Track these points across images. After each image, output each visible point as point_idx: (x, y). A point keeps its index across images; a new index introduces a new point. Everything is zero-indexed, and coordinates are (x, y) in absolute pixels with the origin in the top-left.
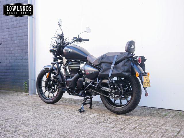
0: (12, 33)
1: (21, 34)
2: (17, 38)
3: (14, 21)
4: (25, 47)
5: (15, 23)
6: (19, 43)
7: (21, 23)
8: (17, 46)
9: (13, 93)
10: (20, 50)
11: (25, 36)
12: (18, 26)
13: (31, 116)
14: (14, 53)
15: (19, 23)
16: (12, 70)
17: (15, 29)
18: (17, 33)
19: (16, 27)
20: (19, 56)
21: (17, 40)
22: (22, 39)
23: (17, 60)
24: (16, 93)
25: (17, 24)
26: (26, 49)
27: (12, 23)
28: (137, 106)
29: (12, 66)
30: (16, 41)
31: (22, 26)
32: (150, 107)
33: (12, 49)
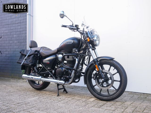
0: (12, 29)
1: (20, 29)
2: (16, 33)
3: (13, 19)
4: (23, 40)
5: (14, 20)
6: (18, 37)
7: (20, 20)
8: (16, 40)
9: (12, 80)
10: (18, 43)
11: (23, 31)
12: (17, 22)
13: (38, 101)
14: (13, 46)
15: (18, 20)
16: (11, 60)
17: (14, 25)
18: (15, 29)
19: (15, 24)
20: (17, 48)
21: (16, 34)
22: (20, 34)
23: (15, 51)
24: (15, 80)
25: (16, 21)
26: (24, 42)
27: (12, 20)
28: (125, 92)
29: (11, 57)
30: (15, 36)
31: (21, 23)
32: (136, 92)
33: (11, 42)
